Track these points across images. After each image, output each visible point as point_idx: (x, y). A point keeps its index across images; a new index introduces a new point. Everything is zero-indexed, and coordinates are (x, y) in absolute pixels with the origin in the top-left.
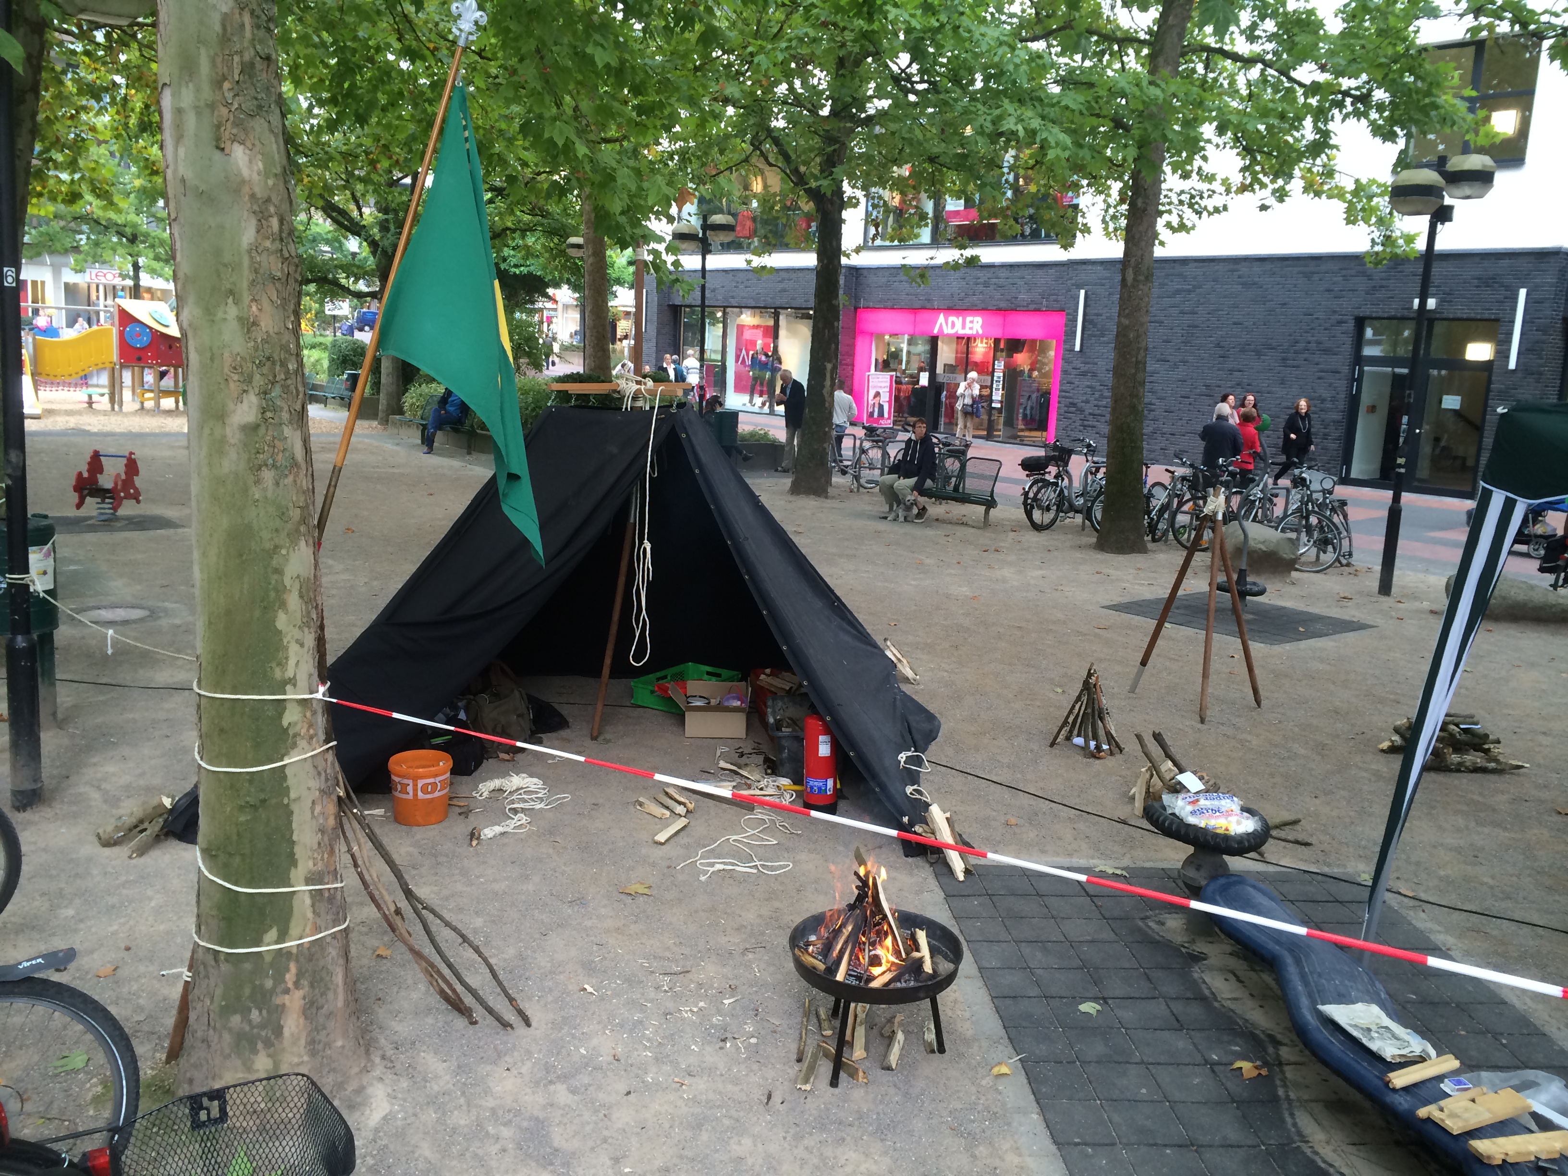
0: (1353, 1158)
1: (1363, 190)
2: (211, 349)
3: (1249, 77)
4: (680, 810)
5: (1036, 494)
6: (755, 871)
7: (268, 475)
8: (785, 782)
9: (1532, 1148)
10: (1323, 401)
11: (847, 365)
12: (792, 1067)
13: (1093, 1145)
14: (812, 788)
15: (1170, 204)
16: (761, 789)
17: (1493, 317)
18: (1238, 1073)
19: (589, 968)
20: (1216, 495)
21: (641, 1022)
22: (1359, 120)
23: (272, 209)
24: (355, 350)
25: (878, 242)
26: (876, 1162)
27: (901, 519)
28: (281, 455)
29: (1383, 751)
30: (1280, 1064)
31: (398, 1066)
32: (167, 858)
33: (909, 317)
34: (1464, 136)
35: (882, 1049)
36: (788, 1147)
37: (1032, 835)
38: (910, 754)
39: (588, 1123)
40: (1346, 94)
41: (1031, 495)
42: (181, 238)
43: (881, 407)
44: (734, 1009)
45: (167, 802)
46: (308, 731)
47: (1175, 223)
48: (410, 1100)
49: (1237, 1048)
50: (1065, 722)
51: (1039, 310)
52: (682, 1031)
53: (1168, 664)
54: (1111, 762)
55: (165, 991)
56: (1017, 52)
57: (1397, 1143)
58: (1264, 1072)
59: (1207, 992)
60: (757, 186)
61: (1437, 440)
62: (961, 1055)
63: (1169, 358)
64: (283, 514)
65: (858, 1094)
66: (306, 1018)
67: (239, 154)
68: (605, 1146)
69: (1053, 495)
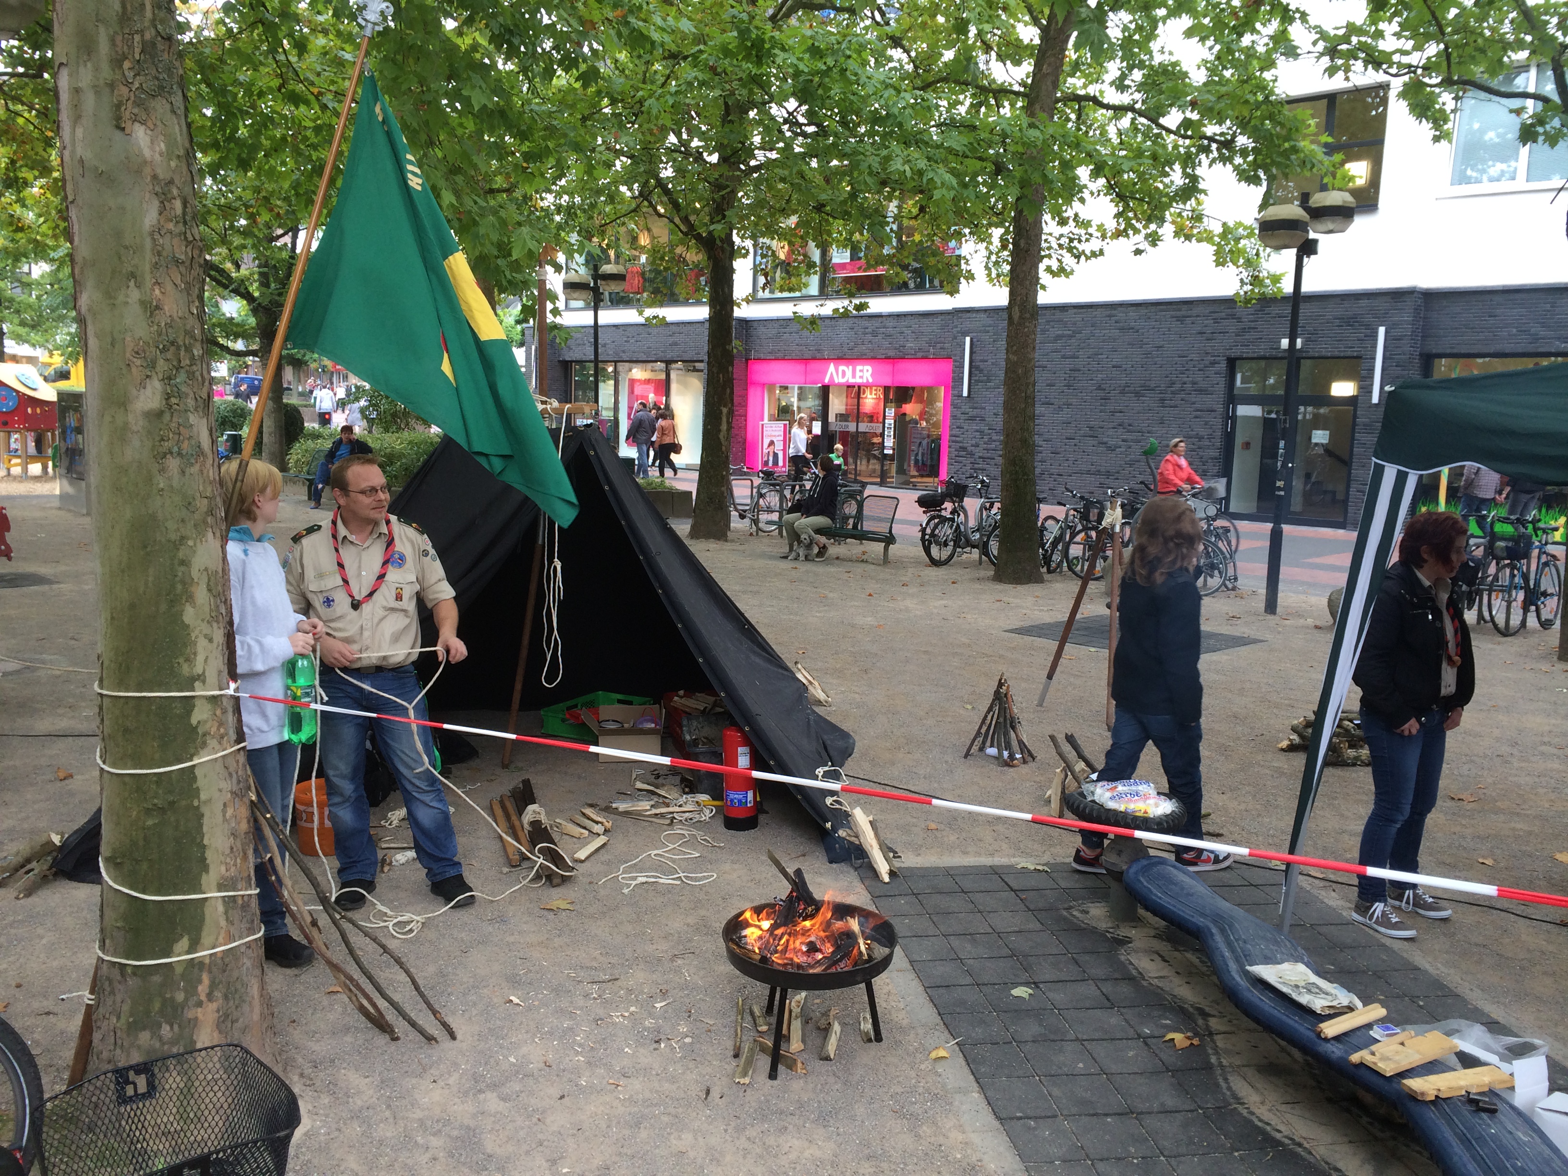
0: (1288, 1116)
1: (1230, 233)
2: (112, 333)
3: (1120, 127)
4: (598, 828)
5: (933, 531)
6: (678, 882)
7: (173, 464)
8: (704, 798)
9: (1462, 1083)
10: (1201, 438)
11: (740, 416)
12: (729, 1063)
13: (1035, 1118)
14: (732, 801)
15: (1049, 248)
16: (680, 806)
17: (1355, 354)
18: (1171, 1044)
19: (514, 981)
20: (1113, 508)
21: (571, 1029)
22: (1224, 165)
23: (175, 192)
24: (234, 411)
25: (767, 294)
26: (819, 1147)
27: (802, 558)
28: (186, 442)
29: (1282, 750)
30: (1211, 1034)
31: (318, 1083)
32: (57, 897)
33: (799, 367)
34: (1322, 178)
35: (818, 1041)
36: (730, 1139)
37: (953, 838)
38: (826, 769)
39: (522, 1128)
40: (1211, 139)
41: (928, 531)
42: (79, 222)
43: (776, 455)
44: (666, 1012)
45: (56, 839)
46: (218, 729)
47: (1055, 266)
48: (332, 1115)
49: (1168, 1022)
50: (979, 733)
51: (926, 358)
52: (614, 1035)
53: (1072, 680)
54: (1024, 769)
55: (62, 1024)
56: (903, 94)
57: (1329, 1100)
58: (1196, 1042)
59: (1134, 972)
60: (644, 240)
61: (1308, 476)
62: (898, 1043)
63: (1052, 401)
64: (190, 504)
65: (797, 1085)
66: (220, 1032)
67: (140, 134)
68: (540, 1149)
69: (949, 531)
